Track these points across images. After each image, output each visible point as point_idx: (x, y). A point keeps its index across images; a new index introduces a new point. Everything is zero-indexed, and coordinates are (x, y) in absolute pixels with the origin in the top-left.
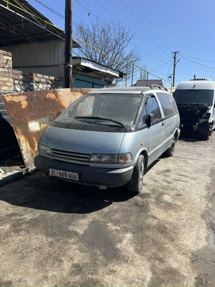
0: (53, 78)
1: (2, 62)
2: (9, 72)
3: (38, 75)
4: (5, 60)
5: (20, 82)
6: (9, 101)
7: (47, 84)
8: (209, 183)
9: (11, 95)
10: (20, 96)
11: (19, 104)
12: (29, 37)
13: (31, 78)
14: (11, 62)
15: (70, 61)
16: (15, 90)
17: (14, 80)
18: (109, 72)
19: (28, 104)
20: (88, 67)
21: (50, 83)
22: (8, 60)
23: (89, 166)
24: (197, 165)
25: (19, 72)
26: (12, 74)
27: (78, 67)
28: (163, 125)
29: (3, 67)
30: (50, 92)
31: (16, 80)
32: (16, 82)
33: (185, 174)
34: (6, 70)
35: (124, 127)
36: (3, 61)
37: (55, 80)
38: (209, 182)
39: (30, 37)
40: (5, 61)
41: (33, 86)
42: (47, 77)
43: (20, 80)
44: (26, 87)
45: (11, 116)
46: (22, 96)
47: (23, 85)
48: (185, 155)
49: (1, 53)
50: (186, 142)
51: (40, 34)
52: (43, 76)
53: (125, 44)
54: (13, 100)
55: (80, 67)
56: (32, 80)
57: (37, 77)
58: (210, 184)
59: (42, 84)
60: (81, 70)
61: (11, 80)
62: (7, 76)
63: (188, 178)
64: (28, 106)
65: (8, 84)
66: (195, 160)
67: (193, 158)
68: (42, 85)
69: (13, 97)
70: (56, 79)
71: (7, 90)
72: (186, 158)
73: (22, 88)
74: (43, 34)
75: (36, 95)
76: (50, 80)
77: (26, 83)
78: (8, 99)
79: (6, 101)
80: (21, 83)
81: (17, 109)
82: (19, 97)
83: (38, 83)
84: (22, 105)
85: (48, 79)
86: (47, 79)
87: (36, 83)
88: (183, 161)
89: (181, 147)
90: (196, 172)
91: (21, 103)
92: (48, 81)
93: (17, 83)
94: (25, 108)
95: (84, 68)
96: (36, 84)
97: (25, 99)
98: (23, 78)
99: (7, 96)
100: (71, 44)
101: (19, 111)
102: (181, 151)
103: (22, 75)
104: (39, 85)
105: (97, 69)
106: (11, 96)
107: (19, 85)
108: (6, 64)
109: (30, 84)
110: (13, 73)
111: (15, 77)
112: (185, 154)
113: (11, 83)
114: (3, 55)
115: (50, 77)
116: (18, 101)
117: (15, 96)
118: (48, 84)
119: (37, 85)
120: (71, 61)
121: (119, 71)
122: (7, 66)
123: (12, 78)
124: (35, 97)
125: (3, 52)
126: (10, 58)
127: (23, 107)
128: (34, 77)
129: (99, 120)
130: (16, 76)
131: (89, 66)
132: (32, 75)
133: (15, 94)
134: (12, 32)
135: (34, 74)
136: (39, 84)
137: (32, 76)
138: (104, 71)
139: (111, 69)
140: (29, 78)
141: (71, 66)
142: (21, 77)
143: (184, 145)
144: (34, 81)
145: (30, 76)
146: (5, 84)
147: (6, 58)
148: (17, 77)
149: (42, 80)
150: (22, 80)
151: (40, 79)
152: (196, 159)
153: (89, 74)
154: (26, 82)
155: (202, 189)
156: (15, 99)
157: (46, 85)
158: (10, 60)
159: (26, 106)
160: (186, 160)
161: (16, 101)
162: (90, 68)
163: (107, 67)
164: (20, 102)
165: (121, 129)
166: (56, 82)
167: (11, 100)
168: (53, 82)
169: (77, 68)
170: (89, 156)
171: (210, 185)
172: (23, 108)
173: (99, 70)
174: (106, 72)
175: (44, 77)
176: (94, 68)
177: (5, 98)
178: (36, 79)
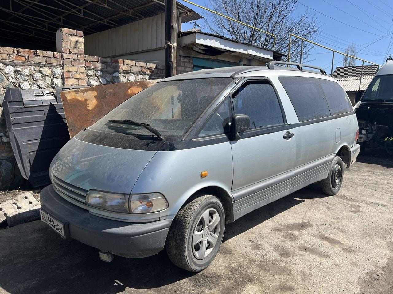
0: (153, 66)
1: (67, 45)
2: (79, 59)
3: (127, 61)
4: (73, 42)
5: (97, 72)
6: (70, 100)
7: (143, 74)
8: (381, 265)
9: (75, 91)
10: (88, 91)
11: (85, 103)
12: (130, 11)
13: (115, 66)
14: (83, 44)
15: (172, 38)
16: (89, 84)
17: (88, 70)
18: (251, 52)
19: (97, 104)
20: (211, 47)
21: (149, 72)
22: (77, 42)
23: (88, 211)
24: (377, 219)
25: (95, 59)
26: (84, 62)
27: (194, 47)
28: (289, 136)
29: (69, 52)
30: (135, 85)
31: (91, 69)
32: (91, 72)
33: (336, 238)
34: (75, 56)
35: (161, 140)
36: (69, 43)
37: (156, 68)
38: (383, 261)
39: (132, 11)
40: (73, 44)
41: (118, 78)
42: (143, 64)
43: (97, 70)
44: (108, 79)
45: (70, 121)
46: (90, 92)
47: (101, 76)
48: (364, 195)
49: (67, 32)
50: (385, 168)
51: (142, 5)
52: (136, 63)
53: (289, 9)
54: (77, 97)
55: (197, 48)
56: (117, 69)
57: (125, 64)
58: (383, 269)
59: (134, 74)
60: (202, 51)
61: (83, 70)
62: (76, 64)
63: (337, 246)
64: (97, 106)
65: (78, 76)
66: (380, 207)
67: (377, 202)
68: (134, 76)
69: (77, 94)
70: (158, 67)
71: (76, 85)
72: (363, 201)
73: (100, 81)
74: (145, 4)
75: (112, 90)
76: (148, 69)
77: (107, 74)
78: (69, 97)
79: (67, 100)
80: (99, 73)
81: (80, 110)
82: (85, 94)
83: (127, 73)
84: (88, 104)
85: (145, 68)
86: (142, 67)
87: (123, 73)
88: (354, 206)
89: (367, 177)
90: (367, 235)
91: (88, 102)
92: (144, 70)
93: (93, 74)
94: (93, 110)
95: (204, 48)
96: (123, 75)
97: (94, 97)
98: (102, 66)
99: (69, 92)
100: (175, 11)
101: (83, 113)
102: (363, 185)
103: (101, 63)
104: (128, 77)
105: (228, 48)
106: (74, 93)
107: (96, 76)
108: (75, 47)
109: (114, 75)
110: (85, 60)
111: (88, 65)
112: (367, 191)
113: (81, 75)
114: (70, 34)
115: (148, 64)
116: (84, 99)
117: (79, 93)
118: (145, 75)
119: (125, 77)
120: (174, 37)
121: (272, 51)
122: (76, 51)
123: (84, 67)
124: (110, 93)
125: (69, 31)
126: (81, 40)
127: (90, 108)
128: (120, 64)
129: (133, 127)
130: (90, 64)
131: (212, 45)
132: (118, 62)
133: (81, 90)
134: (103, 6)
135: (120, 61)
136: (128, 75)
137: (117, 64)
138: (241, 51)
139: (256, 48)
140: (112, 66)
141: (175, 45)
142: (99, 65)
143: (375, 174)
144: (120, 71)
145: (114, 64)
146: (72, 76)
147: (75, 39)
148: (92, 66)
149: (135, 69)
150: (101, 70)
151: (131, 67)
152: (383, 205)
153: (220, 58)
154: (107, 72)
155: (351, 280)
156: (80, 97)
157: (142, 76)
158: (80, 43)
159: (94, 107)
160: (361, 204)
161: (80, 99)
162: (216, 48)
163: (248, 45)
164: (86, 100)
165: (152, 143)
166: (158, 71)
167: (74, 97)
168: (152, 72)
169: (194, 49)
170: (84, 194)
171: (380, 271)
172: (89, 110)
173: (232, 49)
174: (246, 52)
175: (137, 65)
176: (223, 47)
177: (66, 95)
178: (123, 67)
